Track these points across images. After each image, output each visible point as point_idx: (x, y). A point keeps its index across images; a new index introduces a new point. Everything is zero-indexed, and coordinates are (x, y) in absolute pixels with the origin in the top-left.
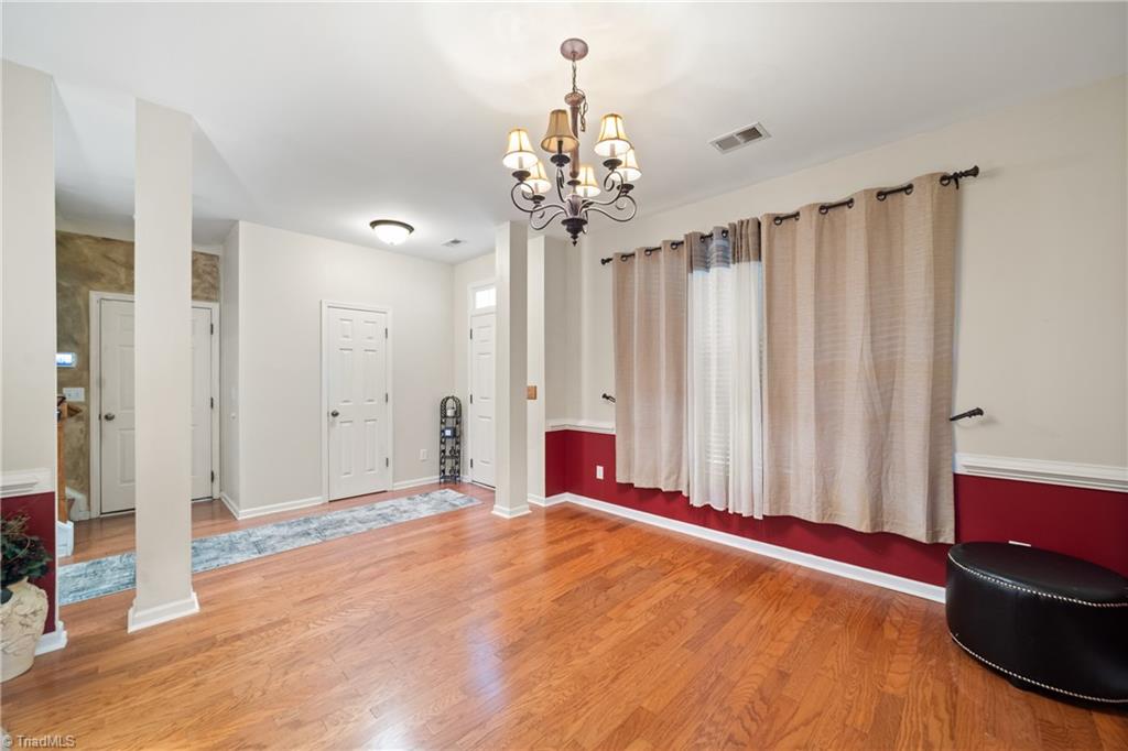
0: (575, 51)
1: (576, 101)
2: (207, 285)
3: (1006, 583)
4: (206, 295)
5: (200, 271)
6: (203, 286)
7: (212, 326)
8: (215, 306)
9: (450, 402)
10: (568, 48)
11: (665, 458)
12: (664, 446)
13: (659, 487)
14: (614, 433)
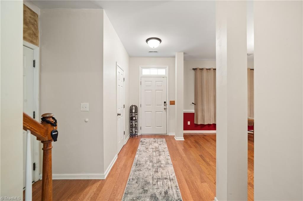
2: (31, 32)
4: (30, 39)
5: (28, 20)
6: (29, 31)
7: (34, 61)
8: (37, 49)
9: (134, 107)
11: (212, 116)
12: (212, 114)
13: (209, 123)
14: (194, 112)
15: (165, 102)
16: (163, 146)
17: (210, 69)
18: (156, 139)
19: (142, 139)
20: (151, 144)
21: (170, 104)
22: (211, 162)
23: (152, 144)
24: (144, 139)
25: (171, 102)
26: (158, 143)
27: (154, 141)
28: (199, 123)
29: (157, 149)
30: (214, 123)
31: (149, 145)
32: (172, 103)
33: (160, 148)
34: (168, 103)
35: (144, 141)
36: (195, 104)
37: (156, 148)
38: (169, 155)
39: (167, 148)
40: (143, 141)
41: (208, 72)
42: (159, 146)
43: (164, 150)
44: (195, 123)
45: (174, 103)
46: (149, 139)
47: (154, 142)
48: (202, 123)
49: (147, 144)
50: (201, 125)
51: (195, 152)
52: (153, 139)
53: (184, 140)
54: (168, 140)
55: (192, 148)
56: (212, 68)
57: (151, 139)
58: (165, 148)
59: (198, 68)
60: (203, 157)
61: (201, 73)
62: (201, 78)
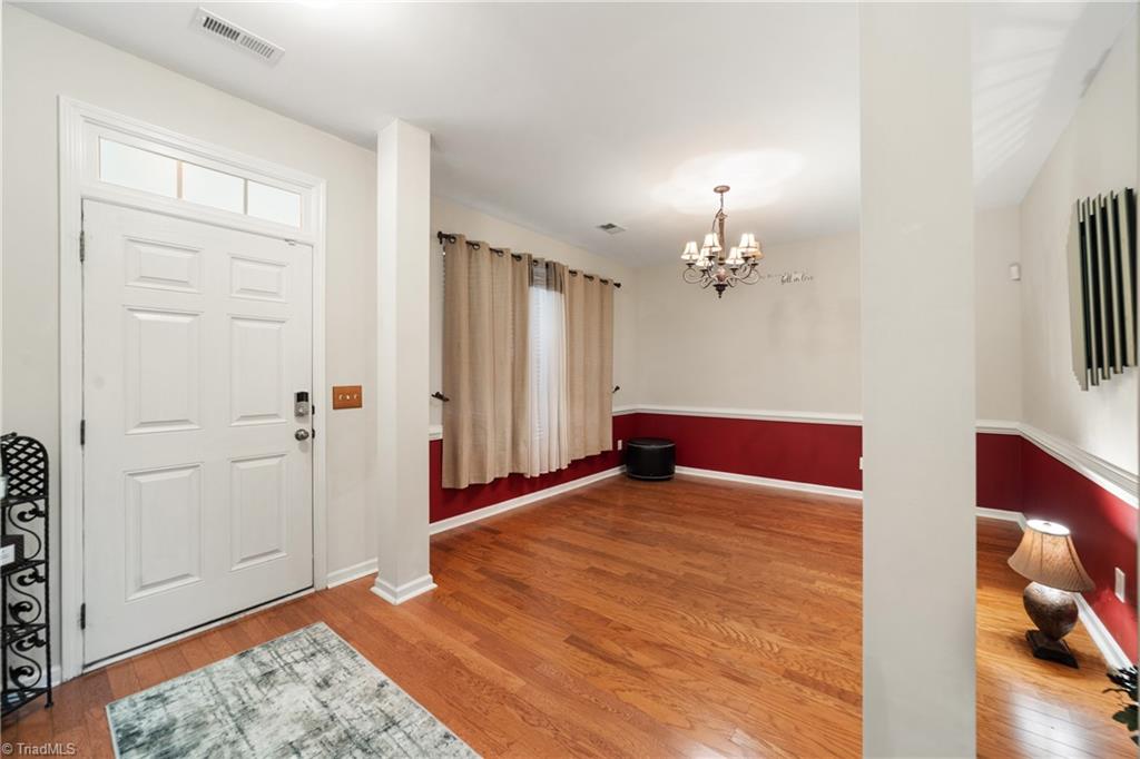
11: (508, 446)
12: (509, 435)
14: (441, 437)
15: (302, 397)
16: (354, 683)
17: (502, 252)
18: (257, 650)
19: (121, 712)
20: (248, 712)
21: (335, 408)
22: (633, 652)
23: (263, 710)
24: (139, 697)
25: (337, 391)
26: (297, 678)
27: (256, 672)
28: (464, 484)
29: (331, 735)
30: (515, 471)
31: (241, 730)
32: (347, 398)
33: (343, 709)
34: (321, 399)
35: (158, 716)
36: (446, 400)
37: (315, 731)
38: (441, 728)
39: (392, 686)
40: (146, 726)
41: (492, 261)
42: (325, 695)
43: (384, 706)
44: (445, 483)
45: (360, 398)
46: (198, 676)
47: (258, 684)
48: (473, 482)
49: (214, 734)
50: (471, 487)
51: (538, 633)
52: (230, 662)
53: (435, 586)
54: (349, 620)
55: (507, 616)
56: (507, 249)
57: (217, 666)
58: (379, 695)
59: (460, 236)
60: (591, 646)
61: (470, 263)
62: (469, 284)
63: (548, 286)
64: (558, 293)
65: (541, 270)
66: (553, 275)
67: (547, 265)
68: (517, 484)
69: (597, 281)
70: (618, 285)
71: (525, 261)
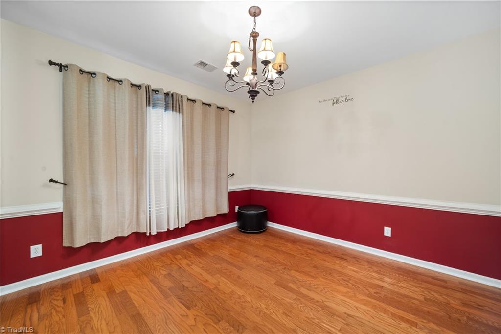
0: (255, 12)
1: (255, 36)
3: (253, 212)
10: (253, 11)
11: (127, 215)
12: (127, 208)
13: (120, 235)
14: (61, 210)
17: (121, 81)
28: (79, 243)
30: (135, 230)
36: (64, 184)
41: (115, 88)
44: (66, 243)
48: (93, 241)
50: (89, 245)
56: (125, 79)
61: (89, 87)
62: (89, 102)
63: (166, 108)
64: (178, 113)
65: (161, 97)
66: (172, 101)
67: (167, 94)
68: (140, 239)
69: (213, 108)
70: (234, 112)
71: (144, 89)
